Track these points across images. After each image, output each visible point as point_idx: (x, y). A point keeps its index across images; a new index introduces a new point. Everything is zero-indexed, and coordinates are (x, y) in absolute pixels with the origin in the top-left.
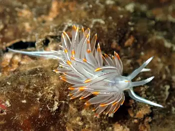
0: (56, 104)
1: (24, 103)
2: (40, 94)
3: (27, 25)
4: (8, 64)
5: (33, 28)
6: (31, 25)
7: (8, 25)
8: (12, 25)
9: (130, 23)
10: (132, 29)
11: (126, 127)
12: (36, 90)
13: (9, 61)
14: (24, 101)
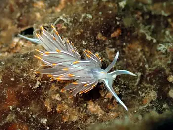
0: (38, 83)
1: (12, 81)
2: (25, 75)
3: (38, 15)
4: (14, 46)
5: (42, 17)
6: (41, 15)
7: (23, 14)
8: (26, 14)
9: (117, 18)
10: (118, 23)
11: (98, 105)
12: (24, 70)
13: (15, 44)
14: (13, 79)
